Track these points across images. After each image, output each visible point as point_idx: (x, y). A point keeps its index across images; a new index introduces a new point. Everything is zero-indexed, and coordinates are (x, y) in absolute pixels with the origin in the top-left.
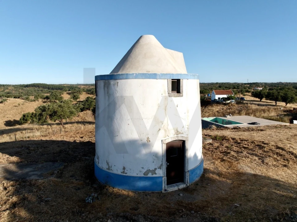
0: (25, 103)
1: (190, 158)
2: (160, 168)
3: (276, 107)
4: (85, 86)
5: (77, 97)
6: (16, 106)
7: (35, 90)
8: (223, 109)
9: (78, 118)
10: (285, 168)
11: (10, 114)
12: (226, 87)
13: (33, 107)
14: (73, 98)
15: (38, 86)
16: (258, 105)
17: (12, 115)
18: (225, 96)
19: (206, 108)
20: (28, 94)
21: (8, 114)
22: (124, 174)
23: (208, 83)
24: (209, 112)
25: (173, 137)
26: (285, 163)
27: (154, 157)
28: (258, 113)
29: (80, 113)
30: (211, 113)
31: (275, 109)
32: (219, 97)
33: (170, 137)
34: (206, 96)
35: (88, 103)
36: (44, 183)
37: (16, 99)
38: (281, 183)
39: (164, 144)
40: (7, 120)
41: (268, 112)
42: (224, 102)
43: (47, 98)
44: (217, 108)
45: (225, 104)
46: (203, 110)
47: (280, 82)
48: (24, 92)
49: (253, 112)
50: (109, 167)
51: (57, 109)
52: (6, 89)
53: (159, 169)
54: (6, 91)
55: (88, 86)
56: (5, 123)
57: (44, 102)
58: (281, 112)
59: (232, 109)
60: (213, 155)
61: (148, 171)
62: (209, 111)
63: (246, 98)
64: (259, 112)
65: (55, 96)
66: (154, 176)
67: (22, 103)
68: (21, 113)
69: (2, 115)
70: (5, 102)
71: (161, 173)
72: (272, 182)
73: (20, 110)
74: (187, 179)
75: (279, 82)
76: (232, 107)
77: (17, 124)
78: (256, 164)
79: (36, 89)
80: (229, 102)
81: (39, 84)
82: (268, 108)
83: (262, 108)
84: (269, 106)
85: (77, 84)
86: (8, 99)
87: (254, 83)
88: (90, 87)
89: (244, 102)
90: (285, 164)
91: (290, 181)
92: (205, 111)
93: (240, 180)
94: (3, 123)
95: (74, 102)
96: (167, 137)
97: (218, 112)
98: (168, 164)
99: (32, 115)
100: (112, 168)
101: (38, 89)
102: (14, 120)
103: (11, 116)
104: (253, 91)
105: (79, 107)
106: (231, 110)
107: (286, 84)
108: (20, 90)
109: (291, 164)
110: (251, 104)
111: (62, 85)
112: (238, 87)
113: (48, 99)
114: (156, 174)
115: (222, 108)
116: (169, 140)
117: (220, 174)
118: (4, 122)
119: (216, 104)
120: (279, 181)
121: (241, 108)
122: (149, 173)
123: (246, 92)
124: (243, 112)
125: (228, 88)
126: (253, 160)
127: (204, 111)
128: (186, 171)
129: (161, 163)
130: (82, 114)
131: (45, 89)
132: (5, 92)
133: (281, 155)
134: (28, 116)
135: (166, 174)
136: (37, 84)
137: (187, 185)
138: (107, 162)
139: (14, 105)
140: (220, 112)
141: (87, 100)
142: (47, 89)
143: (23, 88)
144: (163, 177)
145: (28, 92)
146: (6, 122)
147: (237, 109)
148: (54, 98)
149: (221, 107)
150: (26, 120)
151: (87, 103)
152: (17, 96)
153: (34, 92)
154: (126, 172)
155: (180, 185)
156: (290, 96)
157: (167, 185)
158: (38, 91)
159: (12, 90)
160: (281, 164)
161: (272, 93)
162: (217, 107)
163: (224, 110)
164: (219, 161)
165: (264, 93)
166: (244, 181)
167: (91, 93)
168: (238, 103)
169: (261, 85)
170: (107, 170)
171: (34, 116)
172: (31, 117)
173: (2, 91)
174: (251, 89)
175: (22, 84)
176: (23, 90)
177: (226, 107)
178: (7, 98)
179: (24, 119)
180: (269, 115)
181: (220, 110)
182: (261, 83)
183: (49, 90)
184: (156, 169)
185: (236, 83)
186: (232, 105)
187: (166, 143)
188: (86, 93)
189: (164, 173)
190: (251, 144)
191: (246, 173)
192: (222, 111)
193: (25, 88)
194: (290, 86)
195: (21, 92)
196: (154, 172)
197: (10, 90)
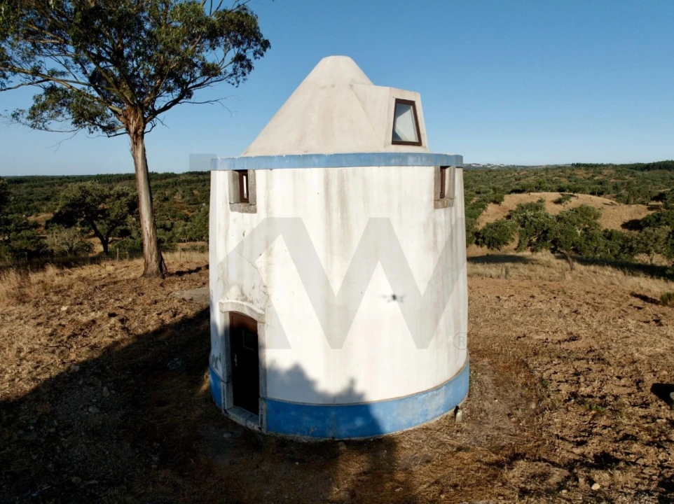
1: (276, 372)
2: (220, 359)
7: (662, 178)
37: (594, 197)
43: (660, 197)
48: (635, 181)
52: (598, 173)
54: (596, 178)
57: (651, 208)
67: (601, 206)
70: (568, 202)
71: (221, 371)
74: (262, 415)
86: (575, 194)
108: (627, 177)
137: (260, 429)
144: (222, 381)
152: (597, 191)
159: (611, 176)
173: (588, 179)
176: (635, 176)
184: (217, 358)
189: (224, 373)
193: (639, 173)
196: (216, 363)
197: (605, 176)
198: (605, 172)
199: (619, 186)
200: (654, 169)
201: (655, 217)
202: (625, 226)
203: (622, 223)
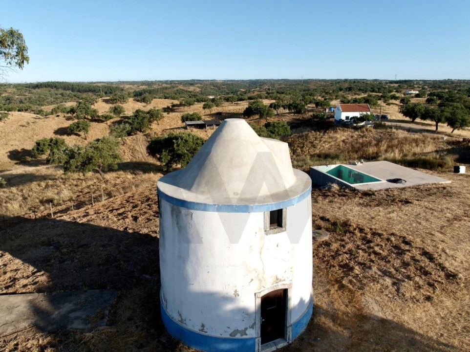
0: (37, 120)
2: (252, 327)
3: (435, 135)
4: (131, 86)
5: (120, 110)
6: (23, 126)
7: (50, 94)
8: (352, 137)
9: (123, 147)
10: (428, 304)
11: (15, 139)
12: (360, 90)
13: (51, 126)
14: (114, 111)
15: (55, 87)
16: (409, 130)
17: (18, 141)
18: (357, 114)
19: (326, 134)
20: (41, 102)
21: (13, 140)
22: (203, 333)
23: (332, 80)
24: (329, 142)
25: (271, 288)
26: (430, 292)
27: (244, 314)
28: (407, 145)
29: (126, 138)
30: (333, 143)
31: (434, 139)
32: (347, 115)
33: (266, 287)
34: (327, 111)
35: (138, 121)
36: (93, 337)
37: (23, 113)
38: (418, 338)
39: (259, 298)
40: (12, 150)
41: (423, 145)
42: (355, 125)
43: (72, 111)
44: (343, 135)
45: (356, 129)
46: (322, 137)
47: (449, 80)
48: (33, 97)
49: (398, 144)
50: (182, 319)
51: (92, 154)
52: (4, 91)
53: (252, 329)
55: (136, 86)
56: (9, 154)
57: (68, 119)
58: (444, 145)
59: (366, 138)
60: (328, 275)
61: (236, 332)
62: (330, 140)
63: (391, 116)
64: (409, 144)
65: (84, 108)
66: (244, 337)
67: (33, 120)
68: (32, 138)
69: (3, 141)
70: (6, 119)
71: (254, 333)
72: (405, 335)
73: (30, 133)
74: (289, 335)
75: (447, 79)
76: (366, 133)
77: (28, 156)
78: (387, 295)
79: (53, 91)
80: (362, 124)
81: (57, 82)
82: (424, 136)
83: (413, 136)
84: (426, 134)
85: (118, 81)
86: (10, 113)
87: (405, 81)
88: (138, 86)
89: (387, 124)
90: (429, 294)
91: (431, 334)
92: (324, 140)
93: (361, 331)
94: (6, 155)
95: (115, 118)
96: (263, 289)
97: (343, 141)
98: (264, 320)
99: (51, 142)
100: (187, 322)
101: (56, 92)
102: (23, 149)
103: (17, 143)
104: (403, 96)
105: (124, 130)
106: (364, 139)
107: (457, 83)
108: (27, 94)
109: (437, 295)
110: (397, 128)
111: (95, 83)
112: (379, 89)
113: (74, 113)
114: (247, 335)
115: (351, 134)
116: (266, 292)
117: (334, 317)
118: (7, 153)
119: (341, 127)
120: (415, 333)
121: (380, 136)
122: (236, 334)
123: (392, 99)
124: (383, 143)
125: (363, 90)
126: (384, 287)
127: (322, 139)
128: (288, 326)
129: (253, 322)
130: (129, 140)
131: (66, 90)
132: (3, 97)
133: (426, 273)
134: (44, 144)
135: (261, 334)
136: (53, 83)
137: (288, 343)
138: (179, 312)
139: (19, 124)
140: (347, 143)
141: (136, 116)
142: (71, 92)
143: (31, 89)
144: (256, 338)
145: (39, 97)
146: (10, 152)
147: (374, 138)
148: (84, 111)
149: (349, 133)
150: (42, 151)
151: (136, 120)
152: (24, 109)
153: (49, 97)
154: (205, 330)
155: (279, 343)
156: (460, 118)
157: (262, 344)
158: (57, 94)
159: (14, 93)
160: (423, 295)
161: (431, 112)
162: (342, 132)
163: (354, 138)
164: (336, 288)
165: (420, 109)
166: (367, 332)
167: (141, 101)
168: (377, 126)
169: (416, 84)
170: (180, 324)
171: (54, 144)
172: (49, 145)
174: (401, 92)
175: (29, 82)
176: (32, 93)
177: (357, 133)
178: (8, 111)
179: (38, 149)
180: (423, 150)
181: (348, 139)
182: (417, 80)
183: (73, 93)
184: (246, 329)
185: (376, 80)
186: (367, 130)
187: (261, 296)
188: (134, 100)
189: (258, 333)
190: (386, 244)
191: (372, 317)
192: (351, 139)
193: (33, 91)
194: (464, 86)
195: (28, 97)
196: (244, 332)
197: (10, 93)
198: (9, 90)
199: (23, 101)
200: (42, 87)
201: (75, 125)
202: (56, 132)
203: (53, 131)
